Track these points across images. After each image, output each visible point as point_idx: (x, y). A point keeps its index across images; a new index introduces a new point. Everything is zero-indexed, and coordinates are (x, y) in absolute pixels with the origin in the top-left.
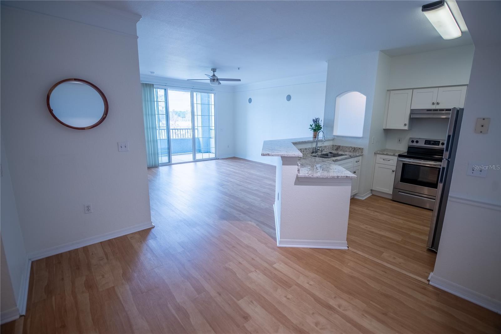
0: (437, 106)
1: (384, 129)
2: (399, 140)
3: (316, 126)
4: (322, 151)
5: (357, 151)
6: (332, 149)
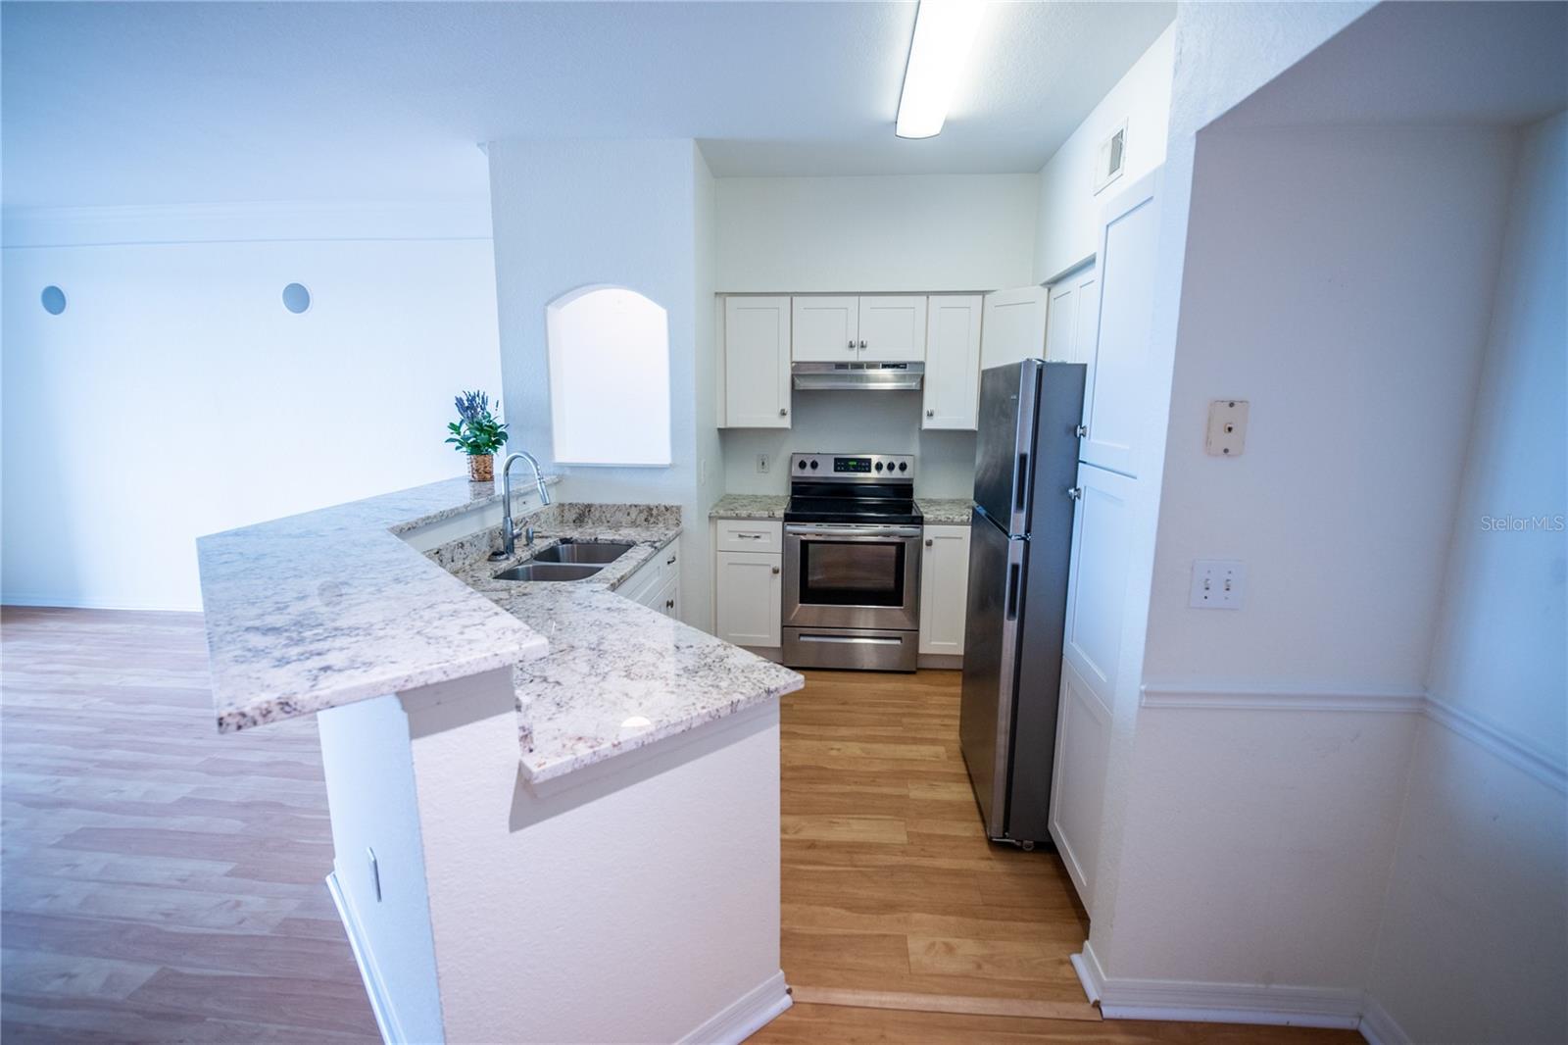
0: (860, 352)
1: (719, 429)
2: (763, 464)
3: (480, 428)
4: (532, 539)
5: (660, 519)
6: (562, 522)
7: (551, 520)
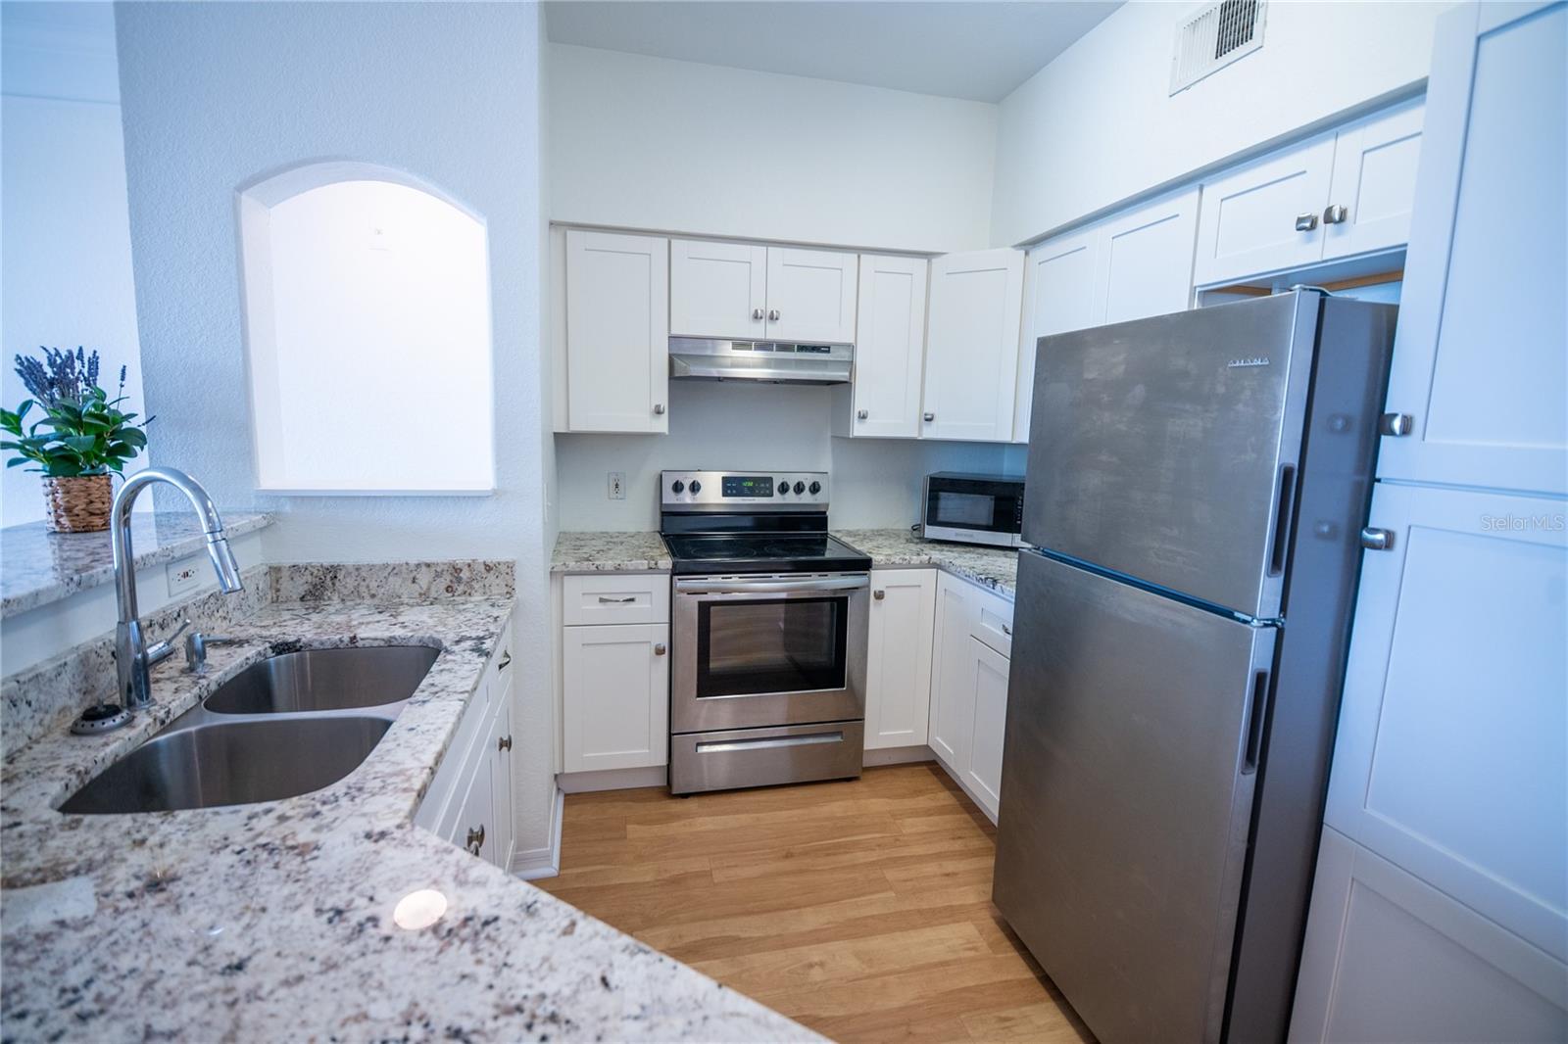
0: (769, 326)
1: (555, 433)
2: (617, 486)
3: (74, 419)
4: (202, 656)
5: (476, 586)
6: (275, 601)
7: (252, 599)
